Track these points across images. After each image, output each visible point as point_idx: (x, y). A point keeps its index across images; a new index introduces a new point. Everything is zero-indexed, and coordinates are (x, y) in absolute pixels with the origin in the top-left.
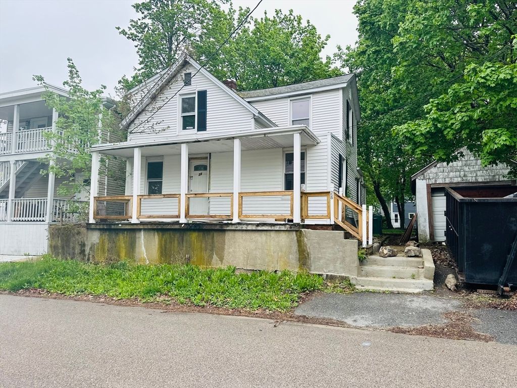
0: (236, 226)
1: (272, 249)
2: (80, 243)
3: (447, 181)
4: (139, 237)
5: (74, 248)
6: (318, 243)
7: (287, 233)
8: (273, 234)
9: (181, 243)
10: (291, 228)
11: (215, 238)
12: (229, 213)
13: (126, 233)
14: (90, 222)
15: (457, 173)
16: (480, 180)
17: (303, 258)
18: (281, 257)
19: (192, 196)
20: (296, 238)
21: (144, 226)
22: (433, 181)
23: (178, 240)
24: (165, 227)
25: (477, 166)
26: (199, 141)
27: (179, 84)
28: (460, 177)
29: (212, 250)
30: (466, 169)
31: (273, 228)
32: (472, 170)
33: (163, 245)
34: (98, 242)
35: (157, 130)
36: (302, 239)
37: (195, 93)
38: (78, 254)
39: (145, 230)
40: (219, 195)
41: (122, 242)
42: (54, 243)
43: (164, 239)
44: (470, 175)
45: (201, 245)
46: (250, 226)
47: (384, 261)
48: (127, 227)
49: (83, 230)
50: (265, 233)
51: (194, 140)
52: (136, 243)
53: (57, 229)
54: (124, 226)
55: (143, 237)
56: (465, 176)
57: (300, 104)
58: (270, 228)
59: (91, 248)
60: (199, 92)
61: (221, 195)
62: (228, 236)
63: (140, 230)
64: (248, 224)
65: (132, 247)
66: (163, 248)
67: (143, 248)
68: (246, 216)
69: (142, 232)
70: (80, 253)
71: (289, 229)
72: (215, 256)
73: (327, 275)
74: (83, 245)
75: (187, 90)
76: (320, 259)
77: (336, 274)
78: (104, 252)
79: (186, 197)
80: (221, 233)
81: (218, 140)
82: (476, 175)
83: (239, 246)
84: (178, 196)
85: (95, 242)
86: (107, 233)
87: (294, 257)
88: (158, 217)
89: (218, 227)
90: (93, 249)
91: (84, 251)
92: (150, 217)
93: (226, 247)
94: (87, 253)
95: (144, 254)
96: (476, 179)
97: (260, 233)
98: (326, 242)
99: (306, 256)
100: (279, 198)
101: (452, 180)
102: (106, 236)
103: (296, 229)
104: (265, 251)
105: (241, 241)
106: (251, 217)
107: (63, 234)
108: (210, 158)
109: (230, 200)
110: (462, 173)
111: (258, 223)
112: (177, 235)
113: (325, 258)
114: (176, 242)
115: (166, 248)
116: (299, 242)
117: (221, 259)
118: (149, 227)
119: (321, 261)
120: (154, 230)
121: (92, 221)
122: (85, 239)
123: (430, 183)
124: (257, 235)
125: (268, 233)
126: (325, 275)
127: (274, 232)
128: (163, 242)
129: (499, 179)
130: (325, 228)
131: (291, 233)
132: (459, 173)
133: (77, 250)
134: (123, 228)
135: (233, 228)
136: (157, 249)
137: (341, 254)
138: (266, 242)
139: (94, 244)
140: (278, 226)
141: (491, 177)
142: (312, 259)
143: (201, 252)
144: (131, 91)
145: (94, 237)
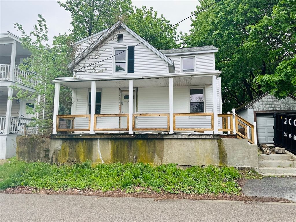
0: (173, 136)
1: (200, 151)
2: (45, 149)
3: (265, 109)
4: (96, 144)
5: (39, 153)
6: (232, 147)
7: (210, 140)
8: (200, 141)
9: (130, 148)
10: (214, 137)
11: (156, 144)
12: (166, 127)
13: (84, 141)
14: (53, 134)
15: (270, 105)
16: (282, 109)
17: (223, 156)
18: (206, 157)
19: (138, 115)
20: (217, 144)
21: (101, 136)
22: (257, 110)
23: (127, 146)
24: (117, 137)
25: (281, 102)
26: (143, 79)
27: (114, 41)
28: (272, 107)
29: (154, 152)
30: (275, 103)
31: (200, 137)
32: (278, 104)
33: (115, 150)
34: (60, 148)
35: (96, 70)
36: (222, 144)
37: (126, 48)
38: (42, 157)
39: (100, 139)
40: (158, 115)
41: (81, 148)
42: (20, 150)
43: (116, 145)
44: (277, 107)
45: (146, 149)
46: (183, 136)
47: (267, 157)
48: (87, 137)
49: (48, 140)
50: (194, 140)
51: (140, 78)
52: (93, 148)
53: (23, 139)
54: (84, 136)
55: (99, 144)
56: (274, 107)
57: (188, 60)
58: (198, 137)
59: (54, 153)
60: (129, 47)
61: (160, 115)
62: (166, 143)
63: (97, 139)
64: (182, 135)
65: (90, 151)
66: (116, 151)
67: (99, 152)
68: (179, 129)
69: (98, 141)
70: (45, 157)
71: (212, 138)
72: (156, 156)
73: (239, 167)
74: (47, 151)
75: (120, 45)
76: (233, 157)
77: (245, 167)
78: (65, 156)
79: (133, 116)
80: (160, 141)
81: (158, 78)
82: (281, 107)
83: (174, 149)
84: (127, 115)
85: (58, 149)
86: (69, 141)
87: (215, 156)
88: (112, 130)
89: (159, 137)
90: (56, 153)
91: (48, 155)
92: (105, 130)
93: (165, 150)
94: (50, 156)
95: (99, 156)
96: (280, 109)
97: (190, 140)
98: (237, 146)
99: (224, 156)
100: (186, 117)
101: (268, 109)
102: (67, 144)
103: (217, 138)
104: (195, 153)
105: (176, 146)
106: (183, 130)
107: (29, 143)
108: (137, 91)
109: (167, 118)
110: (273, 105)
111: (190, 133)
112: (127, 142)
113: (237, 156)
114: (126, 147)
115: (117, 151)
116: (220, 146)
117: (161, 159)
118: (105, 137)
119: (234, 158)
120: (108, 139)
121: (55, 132)
122: (49, 146)
123: (256, 110)
124: (188, 141)
125: (197, 141)
126: (238, 168)
127: (201, 140)
128: (115, 147)
129: (292, 109)
130: (230, 137)
131: (213, 141)
132: (271, 105)
133: (42, 154)
134: (83, 137)
135: (171, 137)
136: (110, 152)
137: (247, 153)
138: (195, 147)
139: (57, 150)
140: (205, 136)
141: (288, 108)
142: (228, 157)
143: (145, 153)
144: (76, 43)
145: (57, 145)
